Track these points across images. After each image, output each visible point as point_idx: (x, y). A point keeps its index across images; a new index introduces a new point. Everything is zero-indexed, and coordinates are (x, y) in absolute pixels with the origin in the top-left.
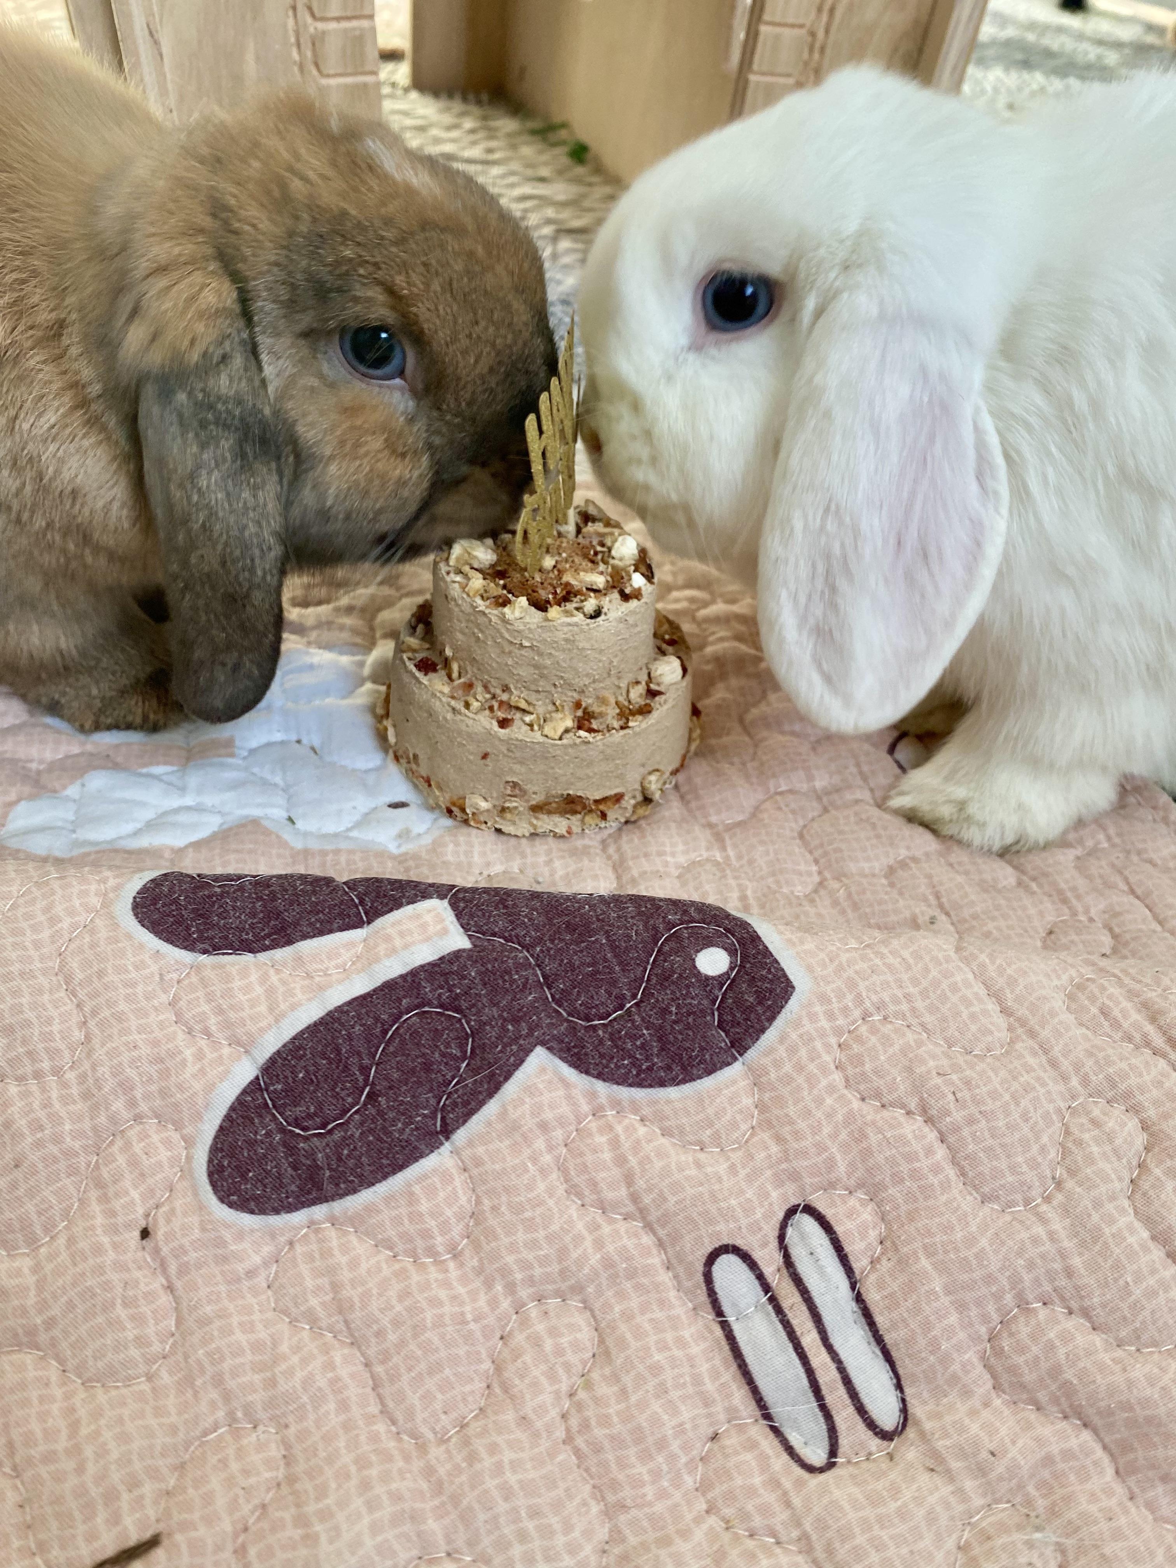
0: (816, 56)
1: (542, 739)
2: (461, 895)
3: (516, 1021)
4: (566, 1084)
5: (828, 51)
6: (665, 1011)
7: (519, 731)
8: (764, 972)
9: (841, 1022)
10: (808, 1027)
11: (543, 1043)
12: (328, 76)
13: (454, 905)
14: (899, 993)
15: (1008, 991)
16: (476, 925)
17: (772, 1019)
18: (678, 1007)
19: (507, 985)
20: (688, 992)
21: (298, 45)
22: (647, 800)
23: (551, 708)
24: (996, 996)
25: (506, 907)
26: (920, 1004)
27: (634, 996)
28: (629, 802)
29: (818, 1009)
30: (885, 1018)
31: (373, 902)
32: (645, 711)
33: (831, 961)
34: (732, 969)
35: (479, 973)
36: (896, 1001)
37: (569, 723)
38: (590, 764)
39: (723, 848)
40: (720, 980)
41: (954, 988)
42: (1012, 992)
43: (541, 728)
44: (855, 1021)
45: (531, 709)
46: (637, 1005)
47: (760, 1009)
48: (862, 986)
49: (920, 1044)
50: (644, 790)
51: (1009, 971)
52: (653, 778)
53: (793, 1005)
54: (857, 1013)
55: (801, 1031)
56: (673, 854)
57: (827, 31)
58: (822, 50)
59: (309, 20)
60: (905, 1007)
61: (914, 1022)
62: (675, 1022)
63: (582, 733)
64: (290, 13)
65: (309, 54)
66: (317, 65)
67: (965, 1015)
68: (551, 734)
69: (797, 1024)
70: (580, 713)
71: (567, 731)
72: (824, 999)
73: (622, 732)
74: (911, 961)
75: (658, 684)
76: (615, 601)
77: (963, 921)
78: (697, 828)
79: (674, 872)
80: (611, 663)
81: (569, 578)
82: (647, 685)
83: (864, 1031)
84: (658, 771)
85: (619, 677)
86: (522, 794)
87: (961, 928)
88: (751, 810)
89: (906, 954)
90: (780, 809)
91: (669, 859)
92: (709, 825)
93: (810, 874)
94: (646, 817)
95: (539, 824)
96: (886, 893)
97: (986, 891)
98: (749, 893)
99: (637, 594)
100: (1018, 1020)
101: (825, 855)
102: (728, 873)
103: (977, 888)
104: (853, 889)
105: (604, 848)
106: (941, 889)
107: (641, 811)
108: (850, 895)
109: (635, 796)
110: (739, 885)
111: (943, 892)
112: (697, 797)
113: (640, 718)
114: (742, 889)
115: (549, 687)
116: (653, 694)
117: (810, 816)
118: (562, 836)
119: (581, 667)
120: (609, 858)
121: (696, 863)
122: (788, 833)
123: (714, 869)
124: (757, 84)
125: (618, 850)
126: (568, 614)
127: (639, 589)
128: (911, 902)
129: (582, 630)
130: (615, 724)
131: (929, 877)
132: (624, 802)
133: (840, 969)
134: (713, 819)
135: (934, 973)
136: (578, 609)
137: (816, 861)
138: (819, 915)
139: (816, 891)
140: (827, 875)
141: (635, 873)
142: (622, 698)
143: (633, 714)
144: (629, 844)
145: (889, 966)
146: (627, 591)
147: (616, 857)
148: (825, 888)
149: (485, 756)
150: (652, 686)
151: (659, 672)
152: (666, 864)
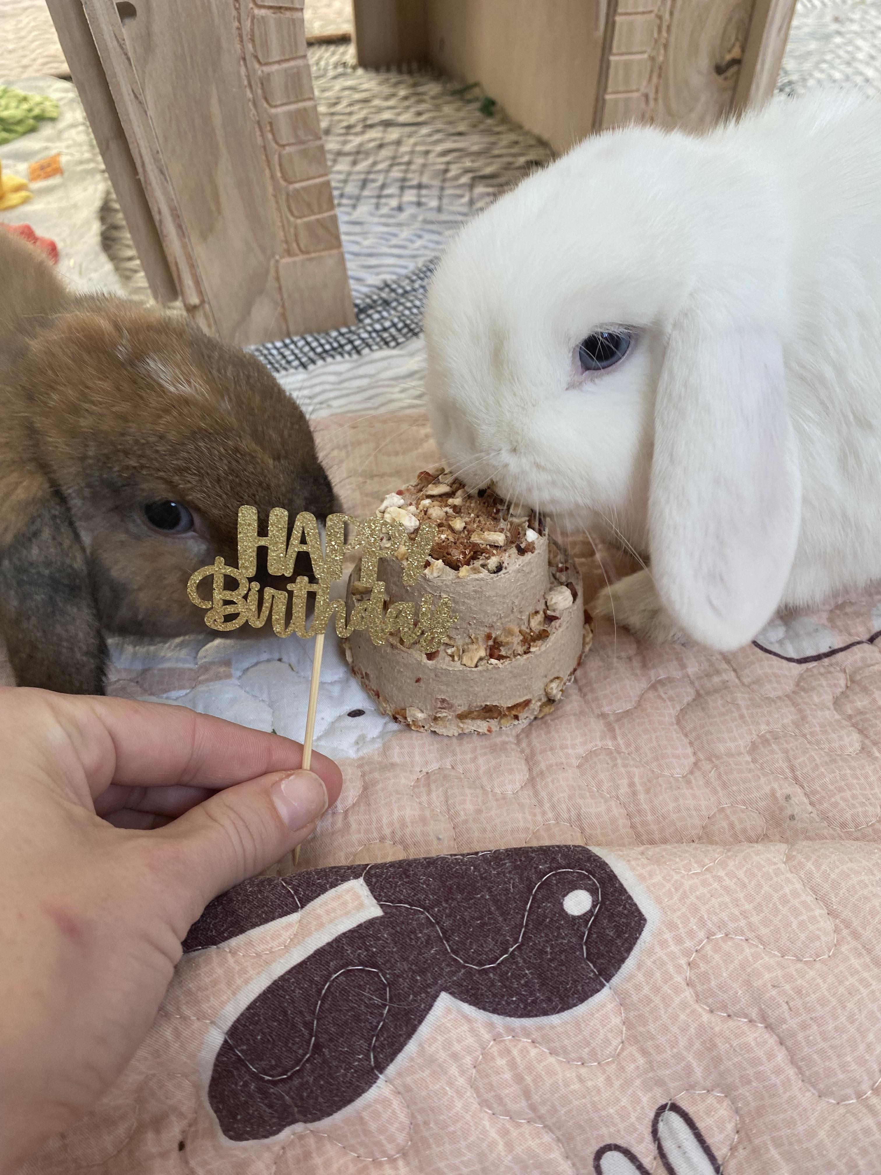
0: (664, 34)
1: (461, 668)
3: (422, 972)
4: (468, 1019)
5: (674, 29)
6: (542, 952)
7: (443, 662)
9: (689, 944)
10: (660, 953)
11: (446, 989)
12: (276, 106)
14: (736, 912)
15: (832, 895)
17: (629, 950)
18: (552, 946)
21: (251, 87)
22: (550, 701)
23: (468, 640)
24: (822, 899)
26: (755, 919)
28: (535, 705)
29: (668, 936)
30: (727, 934)
32: (543, 635)
33: (677, 889)
36: (734, 919)
37: (482, 653)
38: (502, 682)
39: (614, 738)
40: (585, 917)
41: (784, 900)
42: (836, 895)
43: (460, 658)
44: (701, 942)
45: (452, 643)
47: (618, 941)
48: (703, 910)
49: (756, 957)
50: (547, 694)
51: (833, 876)
52: (554, 685)
53: (646, 936)
54: (701, 934)
55: (654, 958)
56: (573, 747)
57: (671, 14)
58: (669, 28)
59: (257, 66)
60: (742, 923)
61: (751, 935)
62: (550, 960)
63: (493, 661)
64: (242, 63)
65: (260, 91)
66: (266, 99)
67: (794, 925)
68: (469, 664)
69: (650, 952)
70: (490, 643)
71: (481, 659)
72: (671, 926)
73: (525, 657)
74: (746, 880)
75: (554, 611)
76: (513, 556)
77: (815, 792)
78: (593, 720)
79: (575, 762)
80: (513, 603)
81: (475, 538)
82: (545, 613)
83: (708, 949)
84: (558, 678)
85: (521, 612)
86: (450, 707)
87: (813, 799)
88: (637, 699)
89: (741, 874)
90: (660, 697)
91: (570, 751)
92: (603, 716)
93: (686, 756)
94: (551, 714)
95: (465, 726)
96: (750, 771)
97: (834, 761)
98: (636, 780)
99: (530, 548)
100: (843, 921)
101: (698, 737)
102: (619, 761)
103: (827, 759)
104: (722, 769)
105: (519, 742)
106: (796, 763)
107: (546, 710)
108: (719, 775)
109: (540, 700)
110: (628, 773)
111: (798, 766)
112: (592, 691)
113: (539, 643)
114: (630, 776)
115: (465, 625)
116: (550, 619)
117: (685, 702)
118: (484, 734)
119: (489, 609)
120: (522, 751)
121: (592, 753)
122: (667, 719)
123: (607, 758)
124: (617, 63)
125: (529, 744)
126: (476, 571)
127: (533, 543)
128: (771, 777)
129: (487, 583)
130: (520, 649)
131: (786, 752)
132: (532, 706)
133: (684, 896)
134: (606, 709)
135: (766, 888)
136: (483, 566)
137: (691, 743)
138: (694, 797)
139: (691, 772)
140: (701, 756)
141: (543, 766)
142: (524, 628)
143: (534, 640)
144: (538, 739)
145: (726, 889)
146: (523, 546)
147: (527, 751)
148: (699, 769)
149: (418, 680)
150: (549, 612)
151: (554, 601)
152: (568, 756)
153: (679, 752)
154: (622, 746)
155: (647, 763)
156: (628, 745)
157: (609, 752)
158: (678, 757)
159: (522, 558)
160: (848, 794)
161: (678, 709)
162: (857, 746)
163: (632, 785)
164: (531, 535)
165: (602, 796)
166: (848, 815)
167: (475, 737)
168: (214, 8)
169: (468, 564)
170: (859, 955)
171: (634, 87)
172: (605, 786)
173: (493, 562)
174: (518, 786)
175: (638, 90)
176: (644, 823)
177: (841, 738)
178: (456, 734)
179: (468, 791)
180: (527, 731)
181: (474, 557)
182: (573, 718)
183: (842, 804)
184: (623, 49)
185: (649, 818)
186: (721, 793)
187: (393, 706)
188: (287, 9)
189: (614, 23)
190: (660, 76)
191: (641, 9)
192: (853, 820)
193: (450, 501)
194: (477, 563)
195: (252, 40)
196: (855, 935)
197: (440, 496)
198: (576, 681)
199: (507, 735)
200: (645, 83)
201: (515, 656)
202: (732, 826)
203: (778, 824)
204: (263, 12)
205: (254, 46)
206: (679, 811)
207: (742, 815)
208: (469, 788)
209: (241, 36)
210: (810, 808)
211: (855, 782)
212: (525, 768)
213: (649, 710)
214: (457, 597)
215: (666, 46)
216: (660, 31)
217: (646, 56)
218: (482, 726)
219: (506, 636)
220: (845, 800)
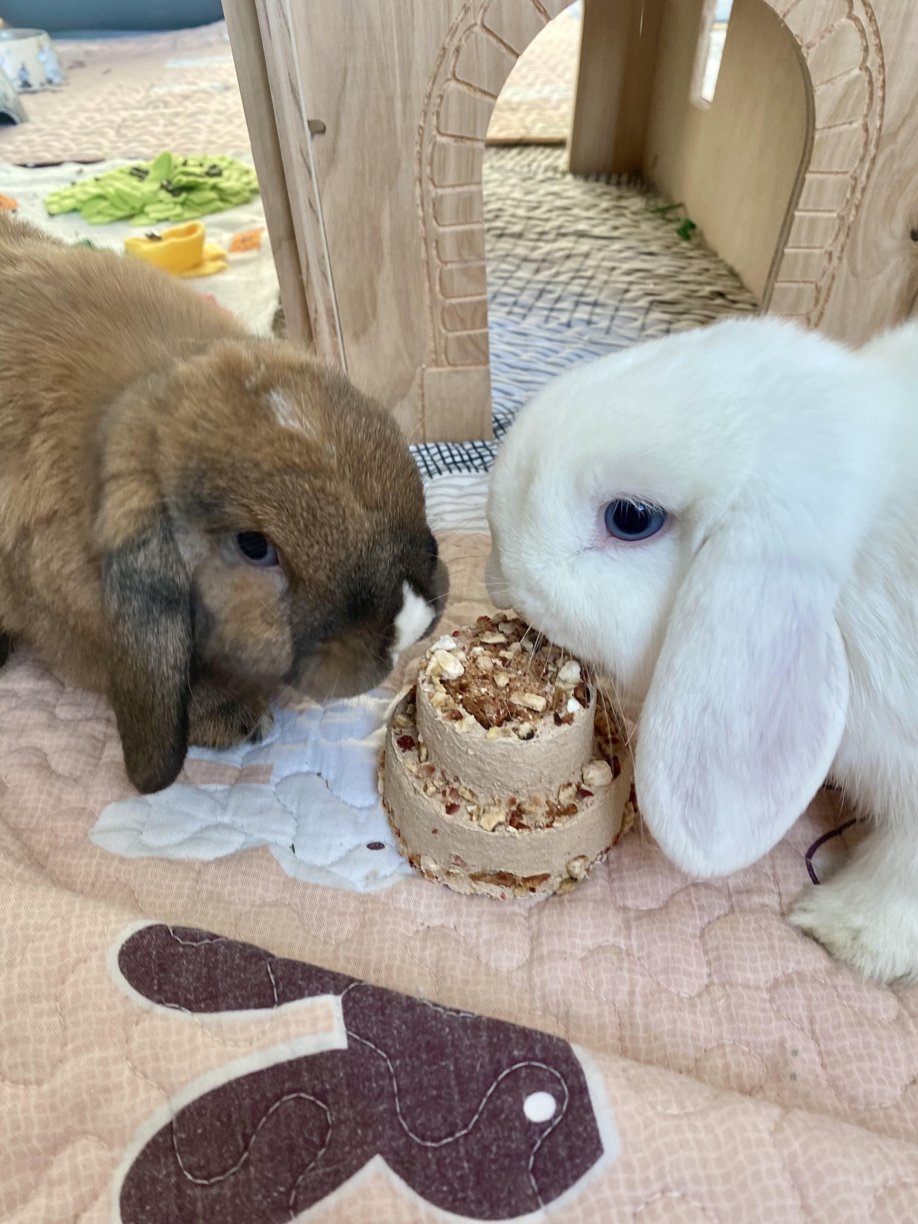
1: (477, 829)
7: (461, 818)
9: (640, 1192)
10: (607, 1193)
15: (811, 1189)
22: (573, 879)
23: (490, 801)
24: (799, 1189)
26: (719, 1188)
28: (554, 881)
29: (621, 1176)
32: (570, 811)
36: (697, 1181)
37: (502, 818)
38: (519, 852)
39: (629, 937)
41: (757, 1177)
43: (479, 818)
45: (474, 800)
48: (666, 1161)
50: (569, 871)
52: (577, 864)
55: (599, 1196)
56: (582, 937)
60: (704, 1188)
63: (511, 829)
69: (598, 1188)
70: (514, 808)
71: (500, 824)
72: (628, 1167)
73: (547, 830)
75: (589, 785)
76: (549, 725)
77: (829, 1053)
78: (611, 912)
79: (580, 954)
80: (542, 773)
81: (515, 699)
82: (578, 787)
83: (659, 1206)
84: (583, 857)
85: (550, 782)
86: (464, 865)
87: (827, 1060)
88: (666, 898)
90: (690, 902)
91: (578, 941)
92: (625, 909)
93: (699, 976)
94: (570, 893)
95: (477, 888)
96: (763, 1010)
97: (860, 1024)
98: (638, 989)
99: (569, 719)
101: (718, 958)
102: (626, 965)
103: (853, 1019)
104: (733, 1000)
105: (528, 918)
106: (817, 1014)
107: (567, 887)
108: (728, 1007)
109: (561, 876)
110: (631, 979)
111: (818, 1019)
112: (622, 878)
113: (564, 818)
114: (633, 983)
115: (489, 785)
116: (583, 794)
117: (715, 914)
118: (496, 899)
119: (515, 775)
120: (529, 928)
121: (601, 948)
122: (690, 930)
123: (614, 957)
125: (539, 922)
126: (506, 734)
127: (573, 714)
128: (785, 1023)
129: (515, 749)
130: (543, 821)
131: (809, 998)
132: (551, 880)
133: (652, 1138)
134: (630, 903)
136: (515, 730)
137: (709, 963)
138: (695, 1023)
139: (700, 995)
140: (715, 979)
141: (545, 950)
142: (552, 799)
143: (560, 813)
144: (548, 919)
145: (699, 1143)
146: (561, 716)
147: (535, 928)
148: (709, 993)
149: (435, 831)
150: (583, 786)
151: (590, 776)
152: (574, 945)
153: (693, 969)
154: (635, 948)
155: (655, 973)
156: (641, 948)
157: (618, 951)
158: (690, 975)
159: (557, 728)
160: (867, 1065)
161: (706, 920)
162: (893, 1014)
163: (632, 993)
164: (573, 706)
165: (597, 998)
166: (860, 1091)
167: (486, 901)
169: (499, 724)
172: (604, 988)
173: (525, 728)
174: (515, 965)
176: (633, 1038)
177: (875, 1000)
178: (468, 893)
179: (461, 958)
180: (541, 906)
181: (508, 719)
182: (590, 904)
183: (857, 1075)
185: (641, 1034)
186: (725, 1026)
187: (410, 850)
192: (865, 1096)
193: (503, 653)
194: (509, 726)
197: (495, 645)
198: (608, 861)
199: (520, 905)
201: (536, 827)
202: (727, 1067)
203: (778, 1079)
206: (674, 1035)
207: (742, 1058)
208: (464, 954)
210: (819, 1070)
211: (878, 1054)
212: (527, 947)
213: (674, 915)
214: (483, 757)
218: (496, 891)
219: (531, 805)
220: (861, 1070)
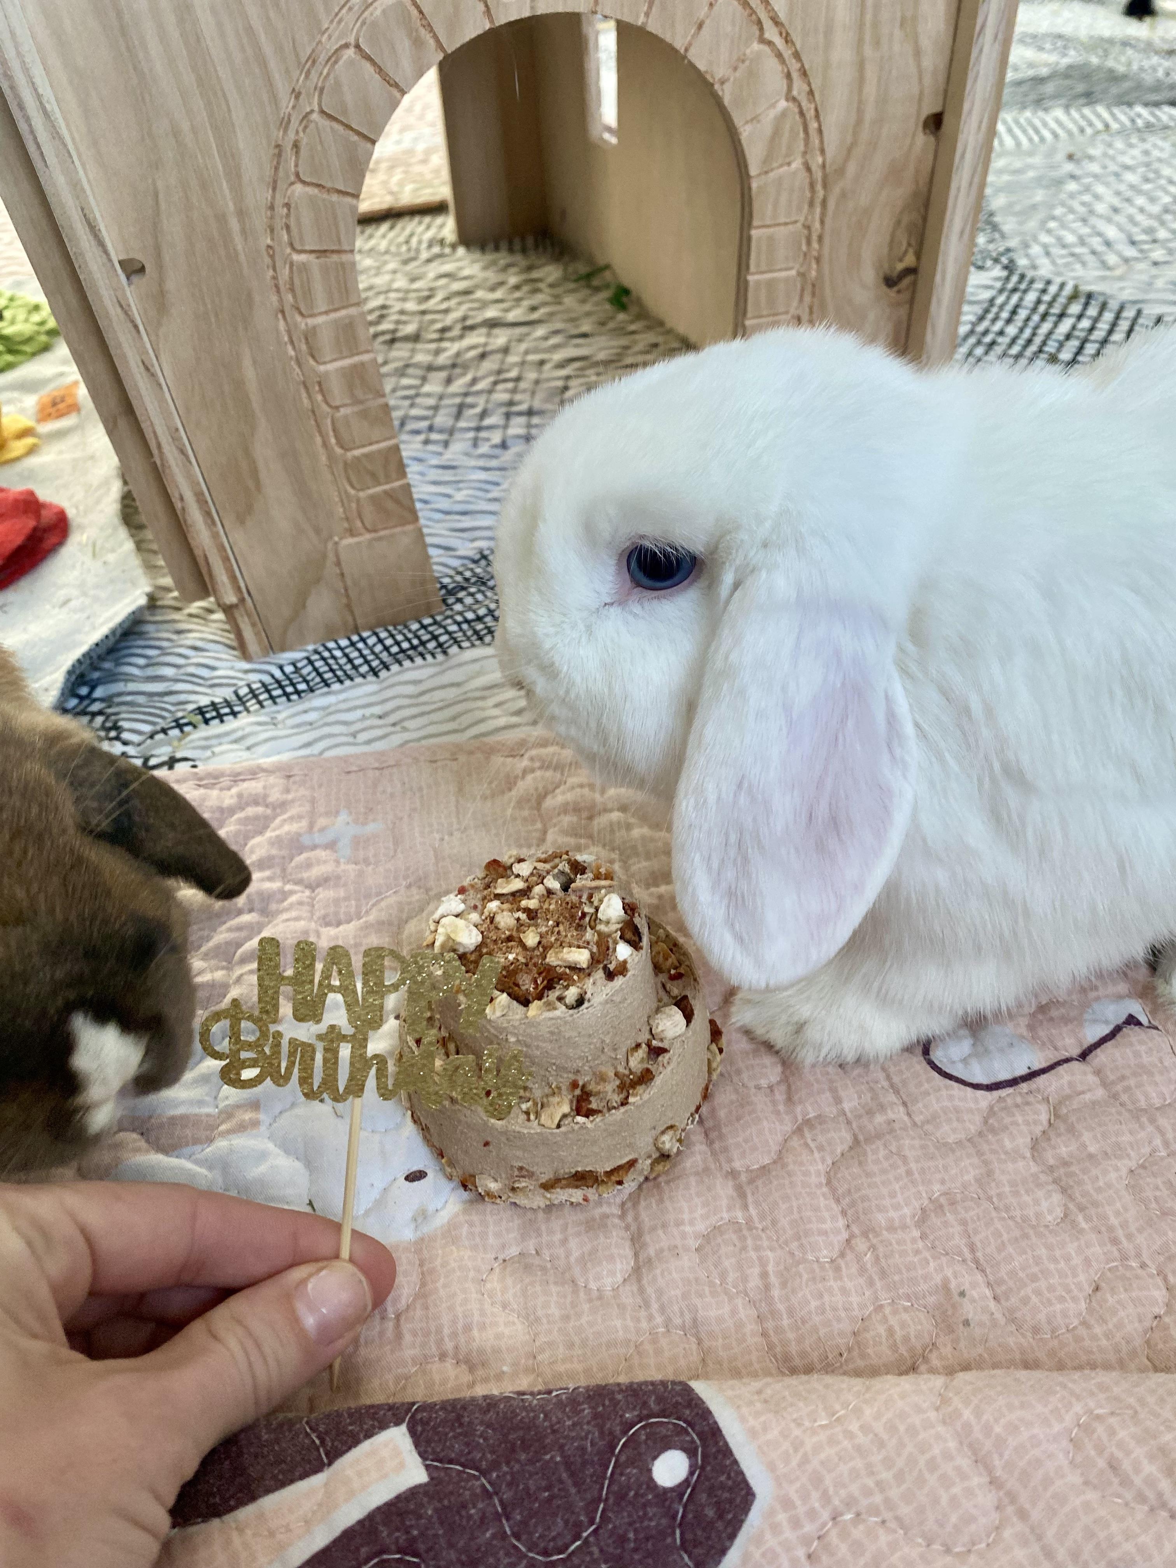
1: (540, 1129)
2: (419, 1416)
7: (516, 1121)
8: (723, 1478)
9: (809, 1528)
10: (771, 1541)
12: (325, 363)
13: (412, 1431)
14: (870, 1482)
15: (996, 1457)
16: (434, 1452)
17: (732, 1536)
18: (636, 1531)
19: (464, 1522)
20: (645, 1514)
21: (292, 342)
22: (664, 1157)
23: (547, 1090)
24: (983, 1462)
25: (461, 1425)
26: (894, 1493)
27: (592, 1522)
28: (644, 1165)
29: (781, 1517)
30: (858, 1515)
31: (333, 1441)
32: (645, 1077)
33: (796, 1450)
34: (691, 1473)
35: (436, 1510)
36: (867, 1492)
37: (566, 1108)
38: (594, 1143)
39: (745, 1207)
41: (932, 1466)
42: (1001, 1455)
43: (538, 1116)
44: (824, 1524)
45: (528, 1095)
46: (595, 1531)
47: (720, 1525)
48: (828, 1481)
49: (893, 1546)
50: (658, 1149)
51: (998, 1429)
52: (666, 1138)
53: (755, 1518)
54: (825, 1515)
55: (763, 1549)
56: (692, 1223)
60: (878, 1499)
61: (887, 1515)
62: (636, 1550)
63: (579, 1119)
65: (304, 347)
66: (312, 356)
67: (944, 1500)
68: (548, 1122)
69: (758, 1540)
70: (578, 1092)
71: (565, 1116)
72: (787, 1504)
73: (622, 1109)
74: (885, 1437)
75: (662, 1040)
76: (599, 983)
77: (1000, 1282)
78: (719, 1181)
79: (693, 1244)
80: (603, 1041)
81: (552, 959)
82: (649, 1045)
83: (834, 1537)
84: (671, 1127)
85: (615, 1050)
86: (531, 1175)
87: (998, 1291)
88: (777, 1148)
89: (879, 1427)
90: (806, 1145)
91: (688, 1229)
92: (733, 1174)
93: (837, 1232)
94: (667, 1173)
95: (553, 1197)
96: (917, 1252)
97: (1026, 1236)
98: (770, 1268)
99: (623, 969)
100: (1009, 1493)
101: (853, 1204)
102: (749, 1242)
103: (1017, 1233)
104: (881, 1250)
105: (622, 1217)
106: (976, 1239)
107: (659, 1168)
108: (877, 1259)
109: (649, 1157)
110: (760, 1259)
111: (979, 1244)
112: (721, 1137)
113: (640, 1089)
114: (763, 1262)
115: (542, 1072)
116: (656, 1052)
117: (839, 1151)
118: (579, 1204)
119: (571, 1052)
120: (627, 1228)
121: (717, 1230)
122: (814, 1180)
123: (734, 1237)
124: (758, 283)
125: (636, 1218)
126: (550, 1006)
127: (625, 962)
128: (944, 1259)
129: (566, 1023)
130: (616, 1098)
131: (964, 1223)
132: (639, 1166)
133: (805, 1460)
134: (738, 1165)
135: (910, 1448)
136: (560, 999)
137: (844, 1213)
138: (844, 1291)
139: (842, 1255)
140: (855, 1230)
141: (651, 1251)
142: (621, 1069)
143: (634, 1084)
144: (647, 1211)
145: (859, 1449)
146: (612, 967)
147: (634, 1227)
148: (852, 1249)
149: (486, 1144)
150: (655, 1043)
151: (660, 1028)
152: (684, 1236)
153: (827, 1226)
154: (756, 1219)
155: (786, 1243)
156: (762, 1217)
157: (737, 1228)
158: (825, 1233)
159: (611, 984)
160: (1042, 1284)
161: (830, 1162)
162: (1059, 1212)
163: (764, 1275)
164: (623, 951)
165: (726, 1292)
166: (1042, 1317)
167: (567, 1208)
168: (242, 257)
169: (540, 998)
170: (1025, 1543)
171: (782, 309)
172: (732, 1277)
173: (572, 993)
174: (619, 1278)
175: (787, 313)
176: (779, 1330)
177: (1037, 1202)
178: (543, 1205)
179: (554, 1289)
180: (635, 1198)
181: (550, 987)
182: (693, 1180)
183: (1034, 1299)
184: (764, 267)
185: (786, 1322)
186: (879, 1284)
187: (460, 1172)
188: (333, 251)
189: (749, 238)
190: (813, 294)
191: (782, 220)
192: (1049, 1322)
193: (524, 903)
194: (553, 995)
195: (292, 290)
196: (1023, 1515)
197: (513, 894)
198: (701, 1122)
199: (609, 1204)
200: (795, 303)
201: (609, 1110)
202: (891, 1331)
203: (950, 1330)
204: (303, 257)
205: (295, 297)
206: (823, 1312)
207: (905, 1316)
208: (556, 1283)
209: (277, 286)
210: (992, 1304)
211: (1052, 1267)
212: (628, 1252)
213: (791, 1167)
214: (529, 1040)
215: (818, 260)
216: (809, 242)
217: (793, 273)
218: (576, 1195)
219: (598, 1084)
220: (1038, 1293)
